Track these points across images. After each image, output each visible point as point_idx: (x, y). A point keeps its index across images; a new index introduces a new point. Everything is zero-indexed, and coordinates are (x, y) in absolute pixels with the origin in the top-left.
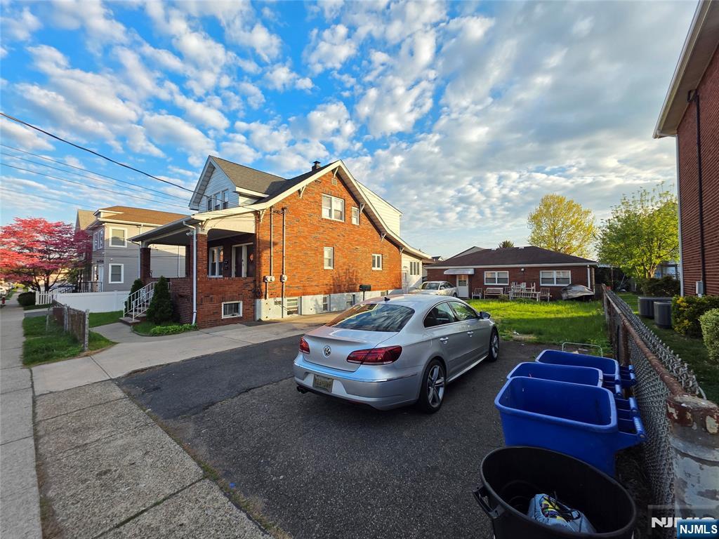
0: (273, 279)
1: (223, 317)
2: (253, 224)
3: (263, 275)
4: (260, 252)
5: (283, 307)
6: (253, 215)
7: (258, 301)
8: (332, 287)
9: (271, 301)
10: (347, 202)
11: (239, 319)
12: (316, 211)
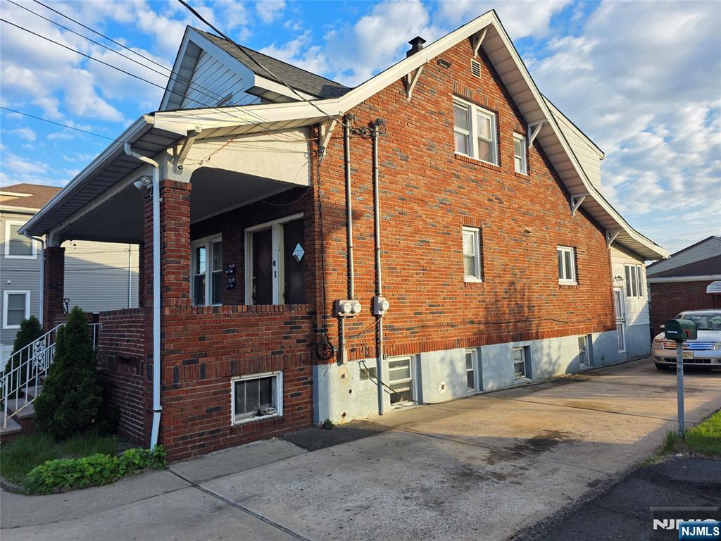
0: (358, 309)
1: (234, 420)
2: (303, 160)
3: (331, 297)
4: (322, 236)
5: (380, 384)
6: (301, 136)
7: (321, 368)
8: (482, 327)
9: (352, 367)
10: (503, 120)
11: (275, 422)
12: (441, 135)
